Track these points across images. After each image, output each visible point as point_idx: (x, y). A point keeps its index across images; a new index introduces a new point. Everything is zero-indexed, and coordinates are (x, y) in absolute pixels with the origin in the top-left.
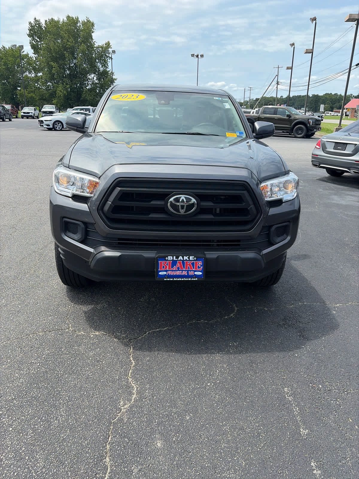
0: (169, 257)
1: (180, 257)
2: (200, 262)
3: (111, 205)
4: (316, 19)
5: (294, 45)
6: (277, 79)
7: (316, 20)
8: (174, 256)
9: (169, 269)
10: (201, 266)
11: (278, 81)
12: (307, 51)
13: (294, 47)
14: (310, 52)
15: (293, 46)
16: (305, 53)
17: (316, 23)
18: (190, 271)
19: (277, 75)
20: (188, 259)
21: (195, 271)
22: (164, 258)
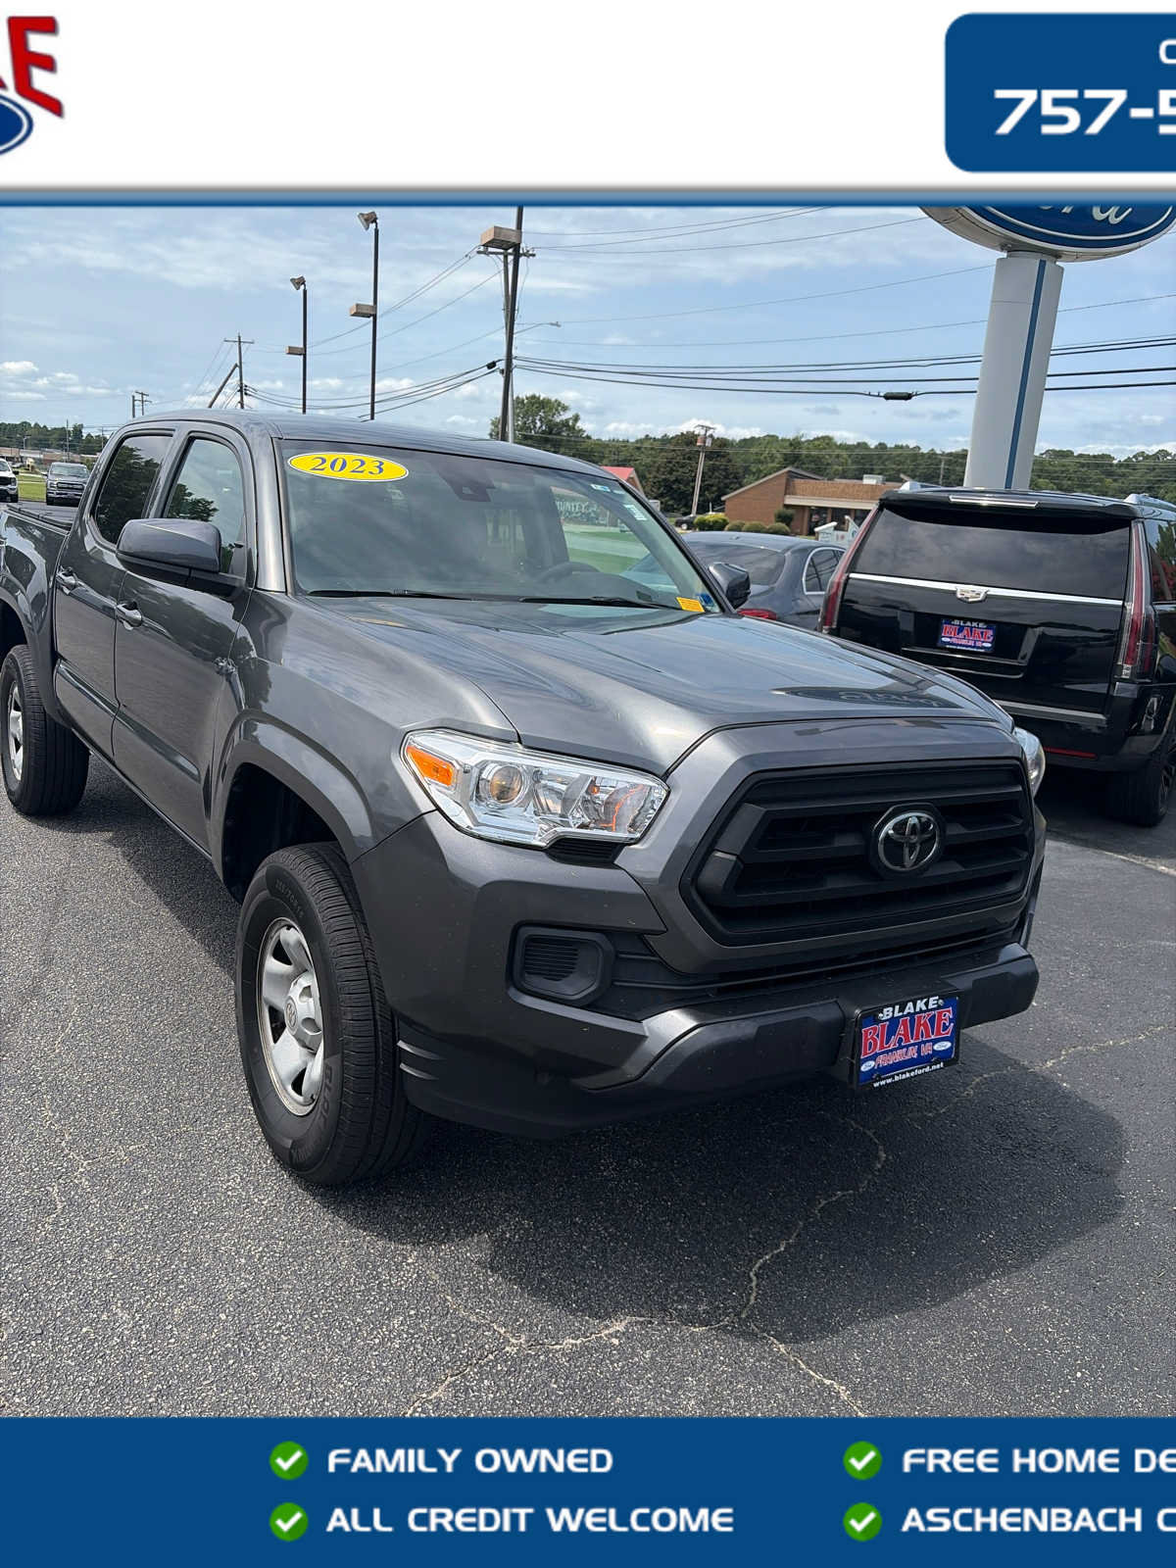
0: (885, 1010)
1: (910, 1004)
2: (949, 1011)
3: (736, 863)
4: (376, 219)
5: (303, 283)
6: (238, 378)
7: (378, 221)
8: (897, 1004)
9: (882, 1047)
10: (951, 1021)
11: (244, 382)
12: (359, 311)
13: (305, 292)
14: (368, 312)
15: (302, 287)
16: (353, 315)
17: (377, 231)
18: (925, 1042)
19: (236, 366)
20: (924, 1008)
21: (935, 1041)
22: (872, 1018)
